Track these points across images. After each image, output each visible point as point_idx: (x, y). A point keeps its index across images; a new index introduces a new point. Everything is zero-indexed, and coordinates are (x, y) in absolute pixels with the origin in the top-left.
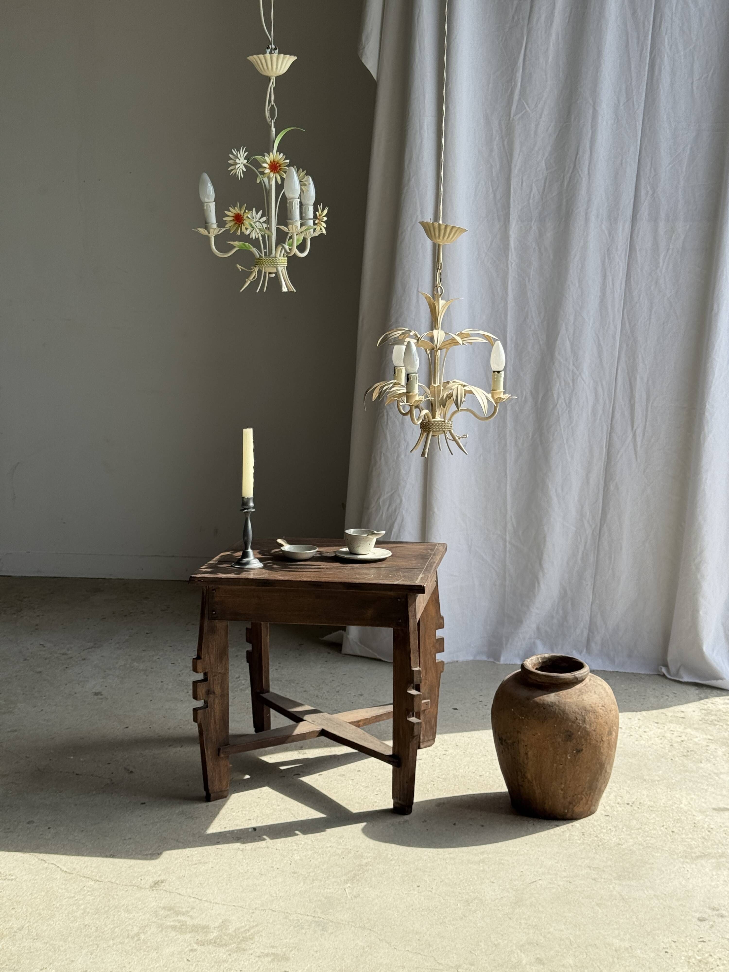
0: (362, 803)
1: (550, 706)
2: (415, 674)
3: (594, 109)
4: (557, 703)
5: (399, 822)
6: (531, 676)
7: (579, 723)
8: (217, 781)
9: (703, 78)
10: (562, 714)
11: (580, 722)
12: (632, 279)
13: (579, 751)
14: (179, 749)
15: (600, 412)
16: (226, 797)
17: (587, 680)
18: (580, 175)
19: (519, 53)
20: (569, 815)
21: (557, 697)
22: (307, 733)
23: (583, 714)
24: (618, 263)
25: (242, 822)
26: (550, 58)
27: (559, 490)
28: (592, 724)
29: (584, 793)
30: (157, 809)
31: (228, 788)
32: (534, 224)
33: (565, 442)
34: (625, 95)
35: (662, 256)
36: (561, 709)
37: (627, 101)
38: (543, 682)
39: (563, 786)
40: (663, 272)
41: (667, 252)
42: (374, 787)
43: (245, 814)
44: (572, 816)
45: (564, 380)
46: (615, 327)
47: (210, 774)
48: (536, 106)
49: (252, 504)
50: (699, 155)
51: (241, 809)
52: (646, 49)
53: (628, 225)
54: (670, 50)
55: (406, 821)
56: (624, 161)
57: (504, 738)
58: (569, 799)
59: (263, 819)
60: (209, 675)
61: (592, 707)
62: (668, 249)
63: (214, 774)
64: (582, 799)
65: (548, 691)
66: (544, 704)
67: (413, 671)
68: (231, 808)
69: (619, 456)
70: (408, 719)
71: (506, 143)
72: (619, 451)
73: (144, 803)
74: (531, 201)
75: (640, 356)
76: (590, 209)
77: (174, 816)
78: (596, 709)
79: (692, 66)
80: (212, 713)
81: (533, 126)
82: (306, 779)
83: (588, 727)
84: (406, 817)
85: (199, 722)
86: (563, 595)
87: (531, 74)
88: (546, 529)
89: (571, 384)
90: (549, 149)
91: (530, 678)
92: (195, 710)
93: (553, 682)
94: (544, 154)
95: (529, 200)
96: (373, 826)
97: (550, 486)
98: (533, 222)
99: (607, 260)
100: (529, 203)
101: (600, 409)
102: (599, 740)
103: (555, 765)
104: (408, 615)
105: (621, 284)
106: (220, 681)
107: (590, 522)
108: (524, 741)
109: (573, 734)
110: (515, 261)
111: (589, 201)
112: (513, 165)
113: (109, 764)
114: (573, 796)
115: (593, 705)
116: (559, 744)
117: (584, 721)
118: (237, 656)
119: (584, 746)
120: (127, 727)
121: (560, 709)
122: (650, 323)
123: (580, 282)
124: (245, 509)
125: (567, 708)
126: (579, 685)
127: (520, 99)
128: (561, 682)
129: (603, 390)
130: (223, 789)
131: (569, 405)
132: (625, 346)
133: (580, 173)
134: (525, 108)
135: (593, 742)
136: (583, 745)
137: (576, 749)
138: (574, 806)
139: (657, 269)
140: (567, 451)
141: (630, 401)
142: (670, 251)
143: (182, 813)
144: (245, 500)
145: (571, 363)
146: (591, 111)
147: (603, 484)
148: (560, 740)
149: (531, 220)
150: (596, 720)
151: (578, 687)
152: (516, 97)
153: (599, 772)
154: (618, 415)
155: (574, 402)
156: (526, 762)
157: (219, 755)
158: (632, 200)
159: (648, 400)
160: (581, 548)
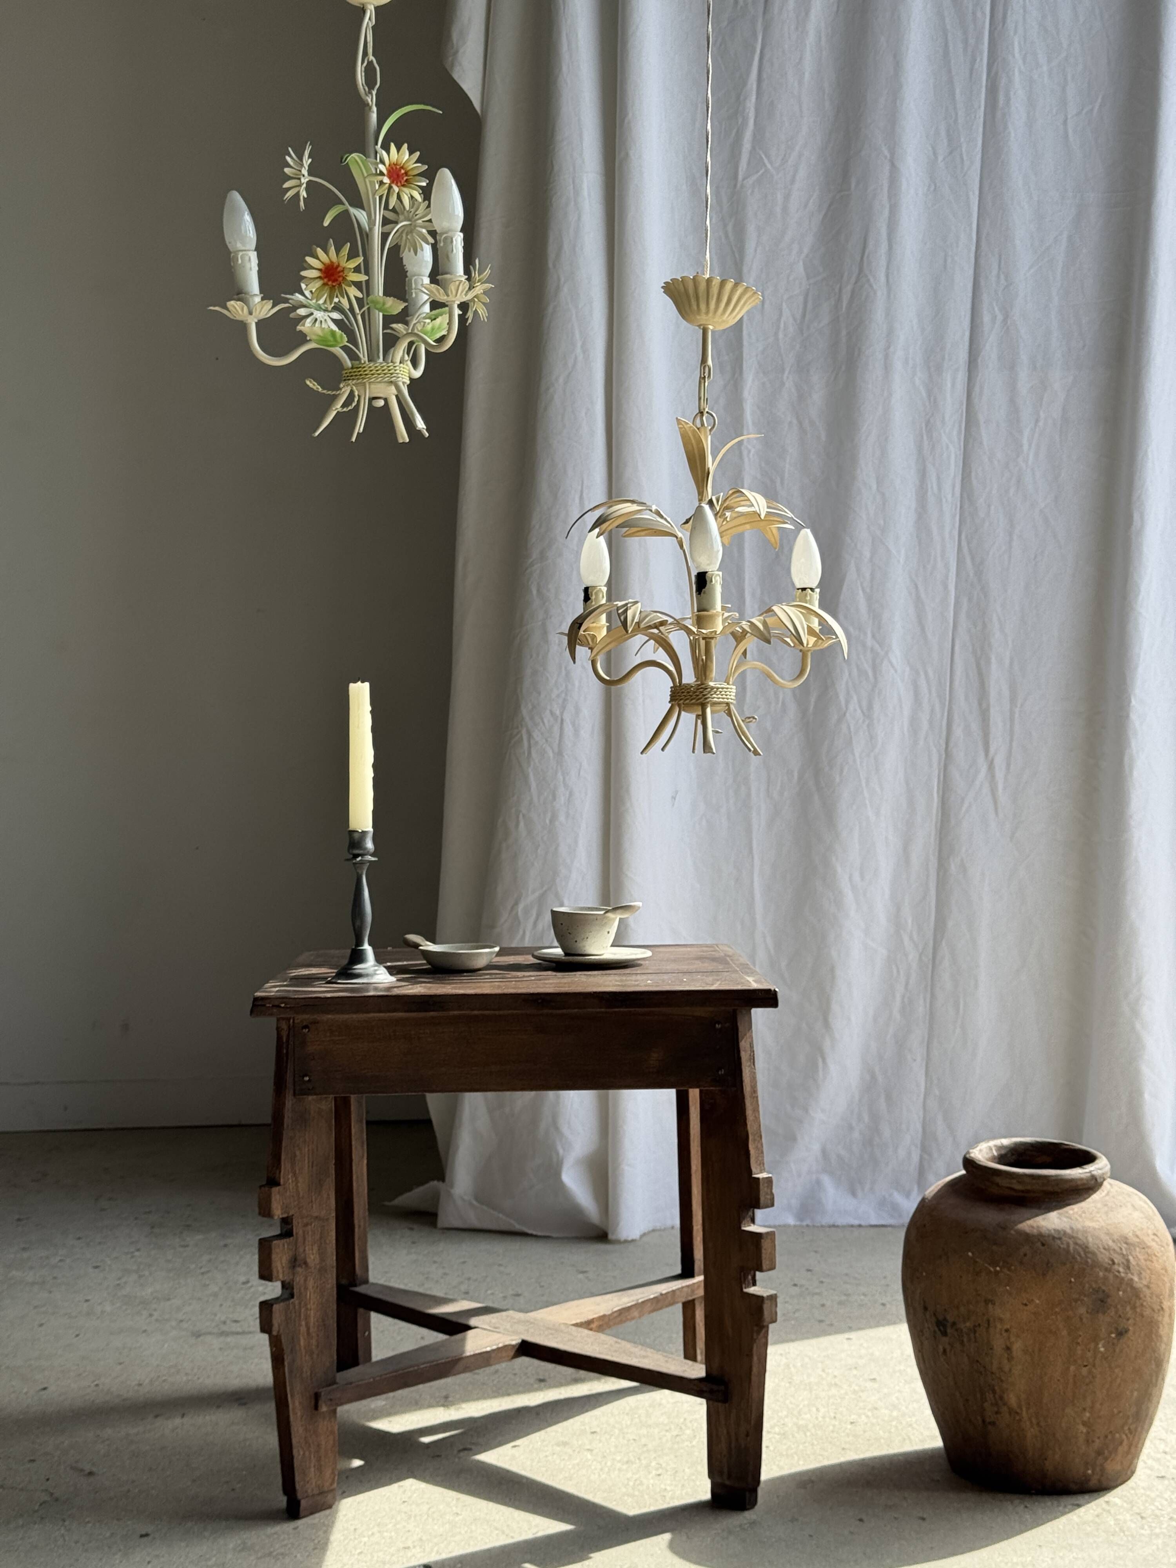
0: (637, 1493)
1: (1054, 1238)
2: (761, 1187)
3: (893, 165)
4: (1069, 1231)
5: (740, 1526)
6: (998, 1180)
7: (1119, 1272)
8: (312, 1469)
9: (1084, 112)
10: (1082, 1253)
11: (1121, 1270)
12: (973, 474)
13: (1121, 1334)
14: (178, 1421)
15: (925, 725)
16: (330, 1507)
17: (1105, 1183)
18: (871, 286)
19: (750, 65)
20: (1093, 1482)
21: (1065, 1219)
22: (493, 1351)
23: (1125, 1253)
24: (948, 447)
25: (393, 1555)
26: (807, 75)
27: (857, 877)
28: (1144, 1273)
29: (1126, 1428)
30: (183, 1544)
31: (335, 1485)
32: (788, 378)
33: (864, 784)
34: (945, 141)
35: (1027, 433)
36: (1079, 1242)
37: (951, 153)
38: (1028, 1191)
39: (1088, 1414)
40: (1030, 463)
41: (1036, 425)
42: (644, 1462)
43: (391, 1537)
44: (1099, 1481)
45: (858, 666)
46: (947, 566)
47: (298, 1453)
48: (784, 160)
49: (369, 845)
50: (1084, 251)
51: (376, 1530)
52: (981, 60)
53: (962, 377)
54: (1024, 62)
55: (753, 1523)
56: (949, 260)
57: (950, 1318)
58: (1097, 1444)
59: (436, 1544)
60: (295, 1222)
61: (1137, 1236)
62: (1037, 421)
63: (307, 1453)
64: (1121, 1443)
65: (1039, 1208)
66: (1041, 1235)
67: (758, 1179)
68: (352, 1528)
69: (964, 809)
70: (746, 1290)
71: (730, 228)
72: (963, 800)
73: (147, 1535)
74: (781, 336)
75: (995, 619)
76: (892, 349)
77: (229, 1556)
78: (1146, 1239)
79: (1064, 89)
80: (303, 1310)
81: (779, 197)
82: (491, 1457)
83: (1136, 1279)
84: (748, 1515)
85: (275, 1333)
86: (869, 1085)
87: (772, 103)
88: (834, 954)
89: (870, 674)
90: (809, 240)
91: (997, 1185)
92: (266, 1307)
93: (1050, 1189)
94: (801, 251)
95: (776, 334)
96: (688, 1537)
97: (839, 870)
98: (787, 372)
99: (926, 443)
100: (777, 339)
101: (924, 718)
102: (1156, 1307)
103: (1072, 1368)
104: (739, 1058)
105: (954, 487)
106: (317, 1237)
107: (915, 937)
108: (1001, 1320)
109: (1108, 1296)
110: (754, 447)
111: (890, 333)
112: (745, 270)
113: (33, 1461)
114: (1106, 1437)
115: (1138, 1233)
116: (1081, 1319)
117: (1128, 1267)
118: (226, 1246)
119: (1130, 1322)
120: (45, 1389)
121: (1076, 1244)
122: (1010, 557)
123: (880, 481)
124: (357, 856)
125: (1090, 1239)
126: (1098, 1192)
127: (753, 148)
128: (1067, 1186)
129: (928, 682)
130: (326, 1489)
131: (868, 713)
132: (965, 601)
133: (872, 280)
134: (766, 166)
135: (1147, 1312)
136: (1128, 1320)
137: (1117, 1329)
138: (1106, 1459)
139: (1018, 456)
140: (867, 802)
141: (980, 704)
142: (1041, 424)
143: (245, 1548)
144: (356, 836)
145: (869, 635)
146: (887, 168)
147: (936, 865)
148: (1082, 1310)
149: (783, 370)
150: (1148, 1263)
151: (1096, 1196)
152: (747, 145)
153: (1154, 1381)
154: (958, 732)
155: (876, 707)
156: (1006, 1369)
157: (316, 1407)
158: (967, 334)
159: (1013, 700)
160: (900, 989)
